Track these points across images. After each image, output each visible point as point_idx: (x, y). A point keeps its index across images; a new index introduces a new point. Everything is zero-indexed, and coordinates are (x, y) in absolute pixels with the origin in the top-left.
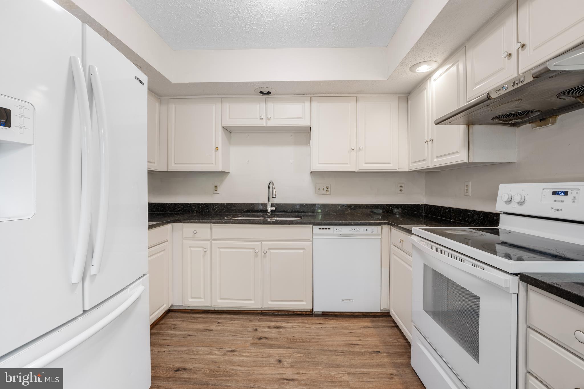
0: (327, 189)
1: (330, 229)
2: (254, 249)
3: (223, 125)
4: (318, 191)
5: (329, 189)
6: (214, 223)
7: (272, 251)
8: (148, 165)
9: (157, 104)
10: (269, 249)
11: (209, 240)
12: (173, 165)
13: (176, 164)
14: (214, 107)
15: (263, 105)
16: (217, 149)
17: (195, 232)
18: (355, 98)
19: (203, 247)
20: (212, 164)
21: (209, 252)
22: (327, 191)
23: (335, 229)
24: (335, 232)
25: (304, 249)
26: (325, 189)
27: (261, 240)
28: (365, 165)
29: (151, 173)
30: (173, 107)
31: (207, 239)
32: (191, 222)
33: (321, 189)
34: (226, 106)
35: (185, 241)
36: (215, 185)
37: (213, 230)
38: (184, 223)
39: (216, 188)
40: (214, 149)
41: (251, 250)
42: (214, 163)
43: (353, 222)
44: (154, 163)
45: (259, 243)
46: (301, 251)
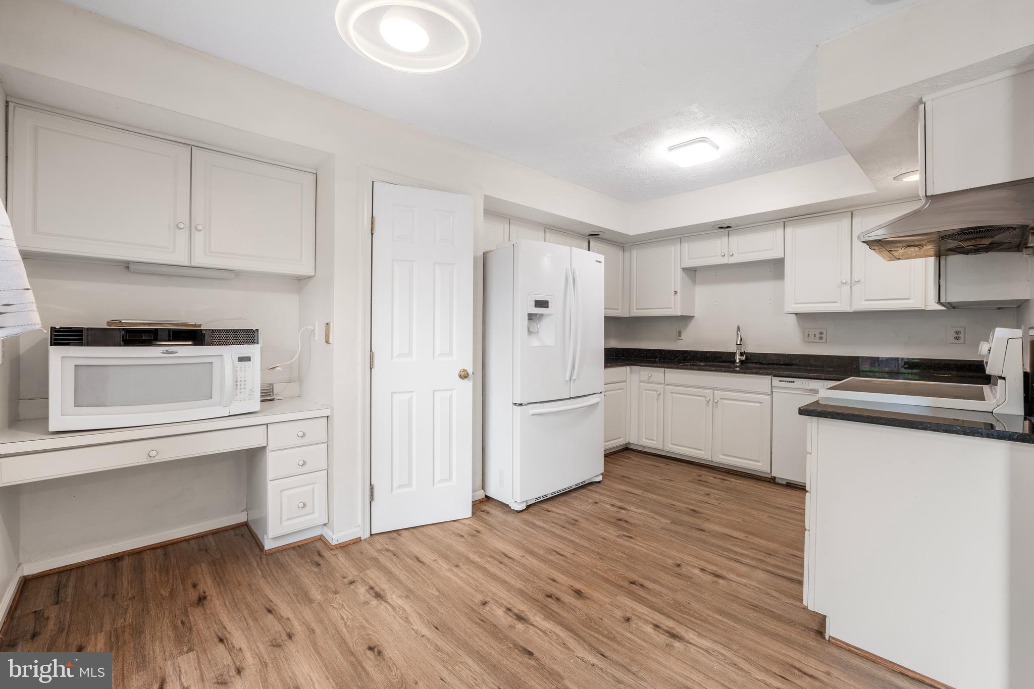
0: (820, 336)
1: (794, 382)
2: (705, 397)
3: (682, 267)
4: (807, 338)
5: (824, 336)
6: (667, 368)
7: (724, 401)
8: (605, 312)
9: (621, 253)
10: (721, 399)
11: (661, 384)
12: (635, 311)
13: (637, 309)
14: (673, 248)
15: (725, 239)
16: (676, 292)
17: (650, 375)
18: (850, 213)
19: (656, 391)
20: (671, 308)
21: (662, 394)
22: (821, 338)
23: (800, 383)
24: (800, 386)
25: (761, 403)
26: (818, 336)
27: (714, 389)
28: (864, 303)
29: (608, 319)
30: (634, 253)
31: (660, 383)
32: (646, 366)
33: (812, 335)
34: (686, 245)
35: (641, 384)
36: (678, 330)
37: (666, 374)
38: (641, 366)
39: (680, 334)
40: (673, 293)
41: (703, 398)
42: (673, 307)
43: (823, 376)
44: (618, 309)
45: (711, 391)
46: (758, 405)
